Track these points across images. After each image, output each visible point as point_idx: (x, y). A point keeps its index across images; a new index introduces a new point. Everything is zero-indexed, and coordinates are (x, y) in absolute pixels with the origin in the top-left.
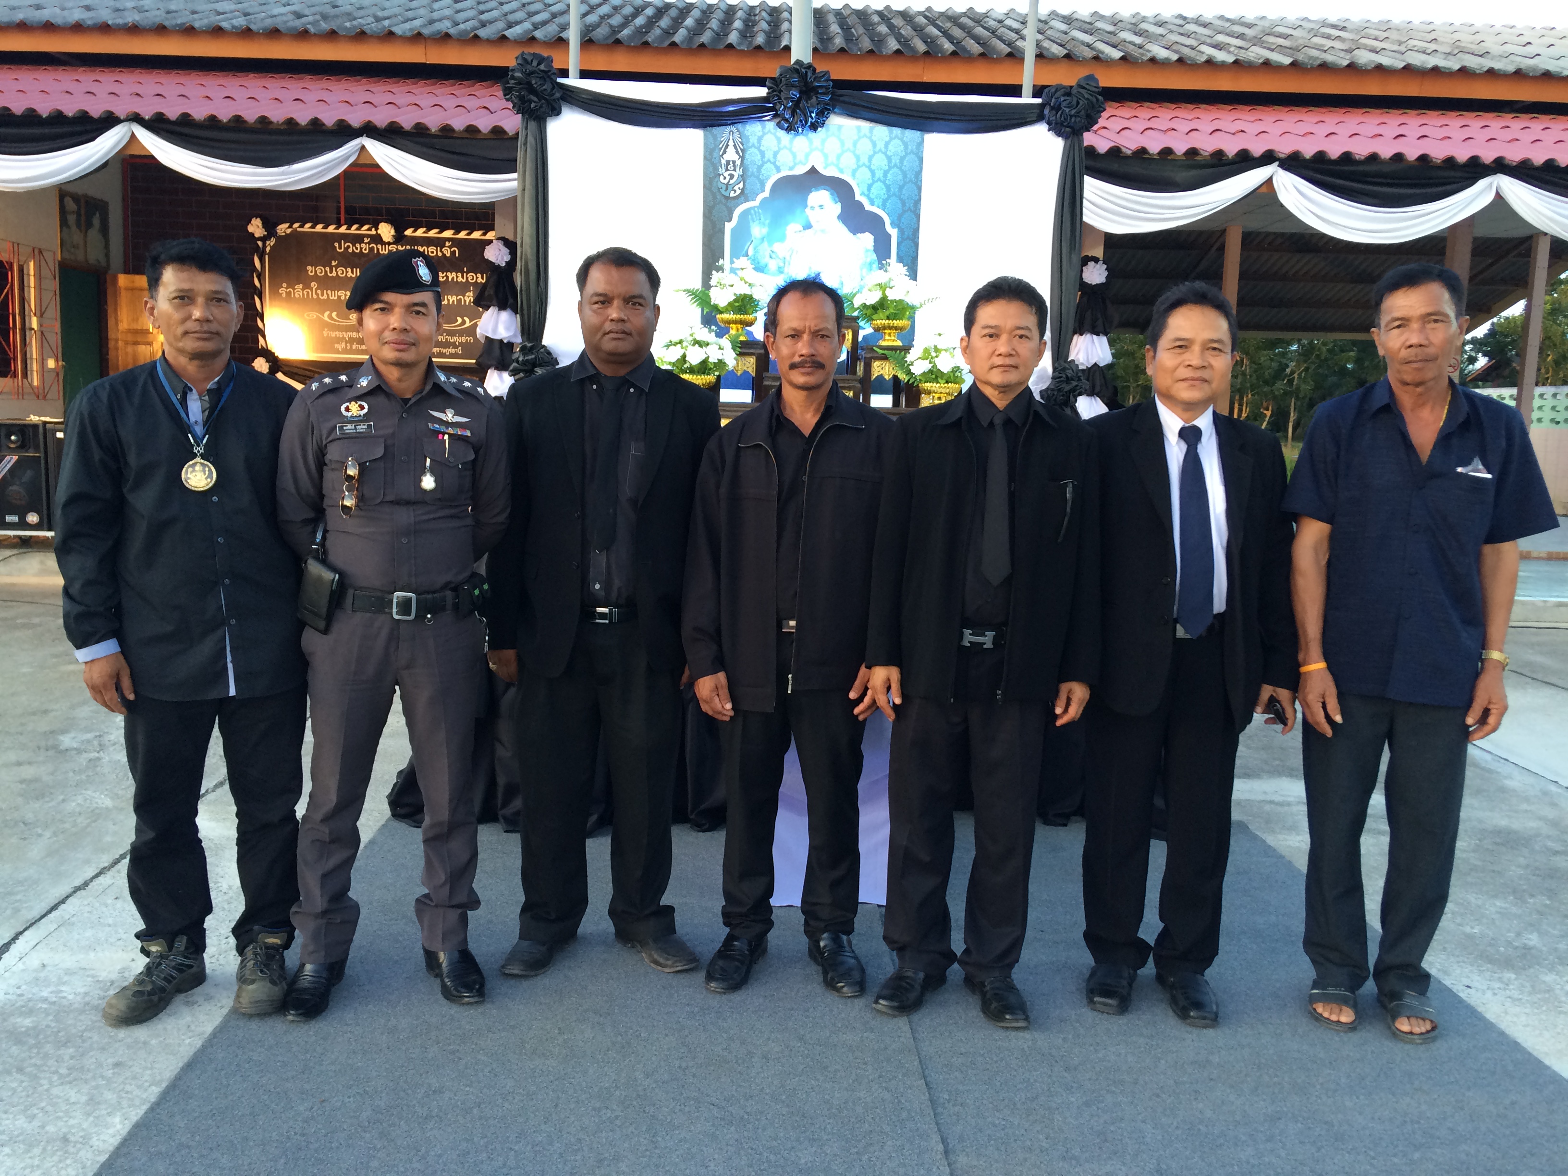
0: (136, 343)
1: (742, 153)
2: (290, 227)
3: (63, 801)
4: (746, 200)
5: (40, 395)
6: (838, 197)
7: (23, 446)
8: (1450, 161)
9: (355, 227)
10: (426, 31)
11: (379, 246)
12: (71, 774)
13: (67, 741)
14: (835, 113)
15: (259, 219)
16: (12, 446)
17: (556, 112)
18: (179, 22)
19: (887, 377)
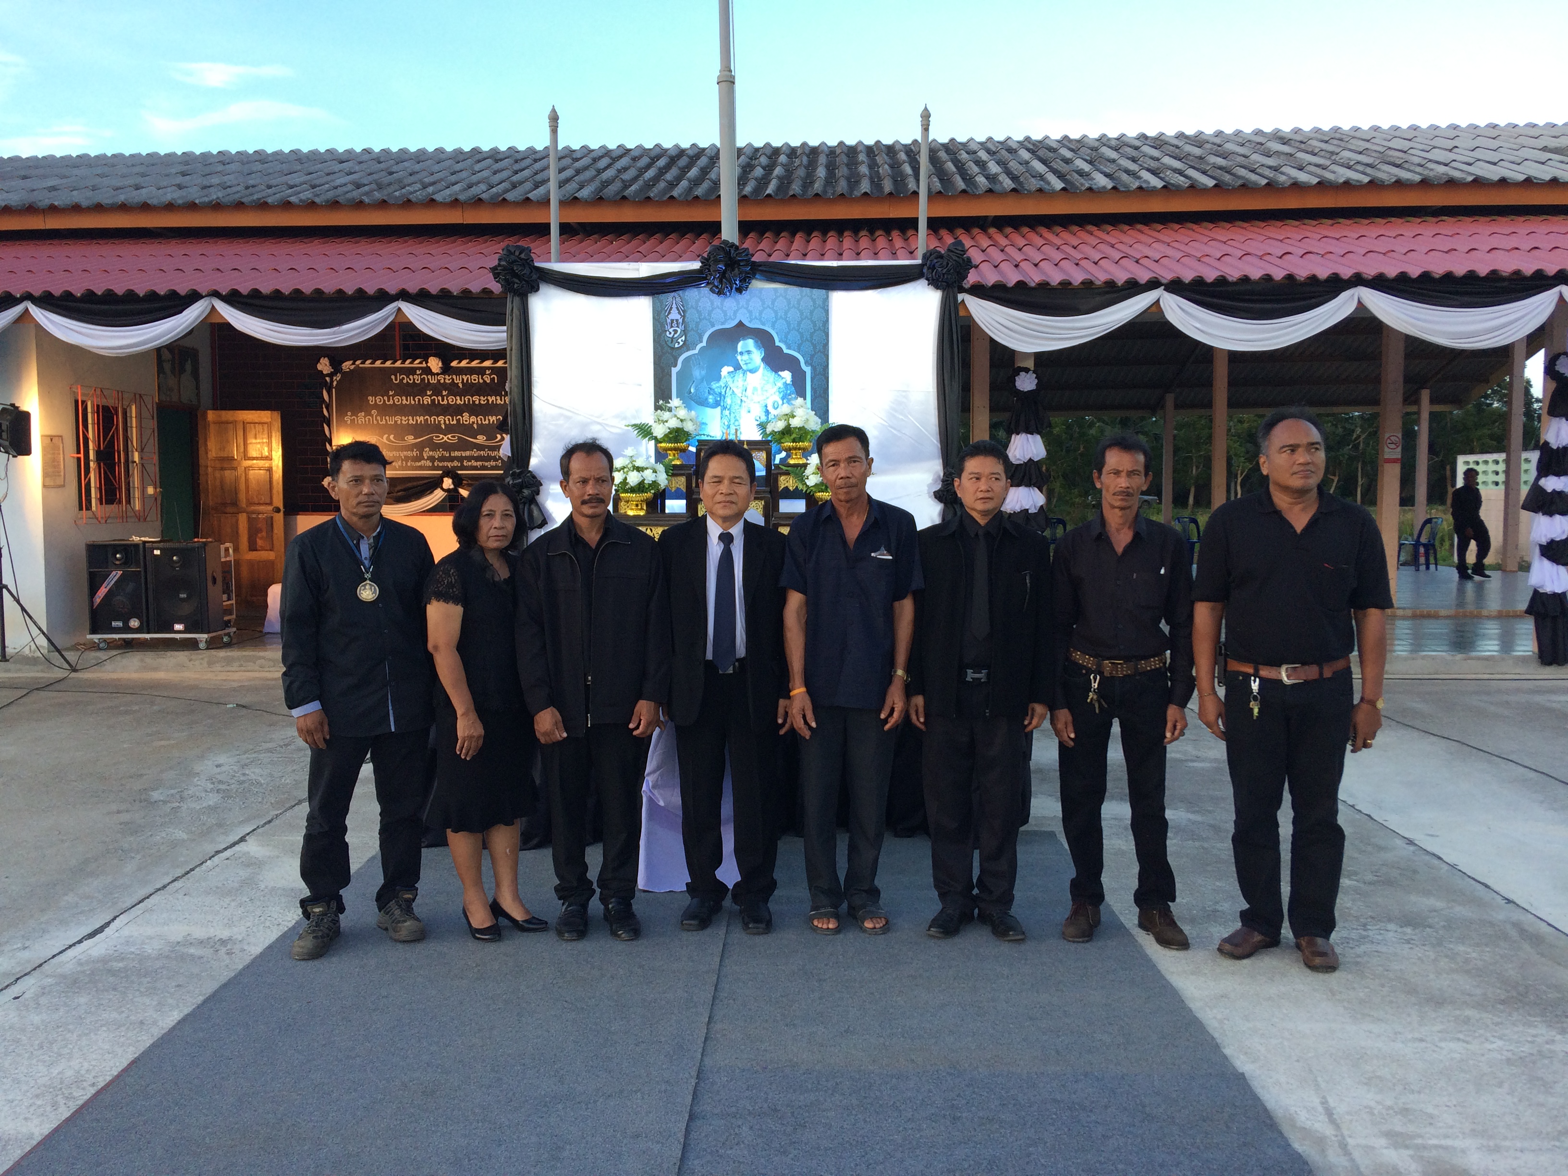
0: (222, 469)
1: (683, 313)
2: (353, 364)
3: (151, 835)
4: (688, 350)
5: (141, 518)
6: (762, 343)
7: (126, 562)
8: (1313, 279)
9: (408, 361)
10: (462, 197)
11: (429, 377)
12: (158, 818)
13: (156, 795)
14: (757, 279)
15: (326, 359)
16: (117, 563)
17: (535, 289)
18: (255, 197)
19: (791, 488)
